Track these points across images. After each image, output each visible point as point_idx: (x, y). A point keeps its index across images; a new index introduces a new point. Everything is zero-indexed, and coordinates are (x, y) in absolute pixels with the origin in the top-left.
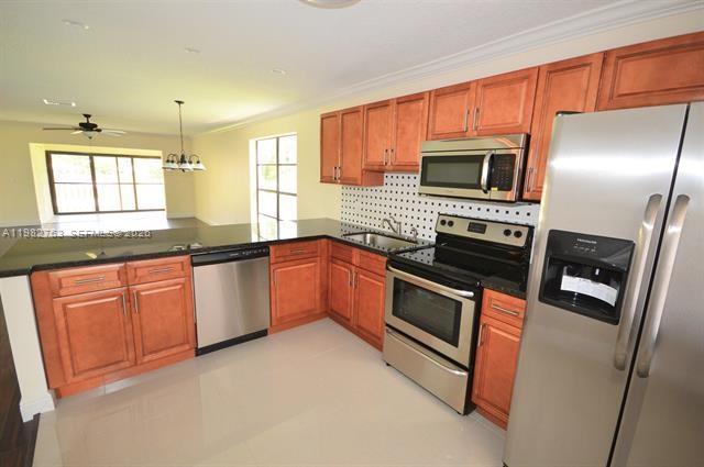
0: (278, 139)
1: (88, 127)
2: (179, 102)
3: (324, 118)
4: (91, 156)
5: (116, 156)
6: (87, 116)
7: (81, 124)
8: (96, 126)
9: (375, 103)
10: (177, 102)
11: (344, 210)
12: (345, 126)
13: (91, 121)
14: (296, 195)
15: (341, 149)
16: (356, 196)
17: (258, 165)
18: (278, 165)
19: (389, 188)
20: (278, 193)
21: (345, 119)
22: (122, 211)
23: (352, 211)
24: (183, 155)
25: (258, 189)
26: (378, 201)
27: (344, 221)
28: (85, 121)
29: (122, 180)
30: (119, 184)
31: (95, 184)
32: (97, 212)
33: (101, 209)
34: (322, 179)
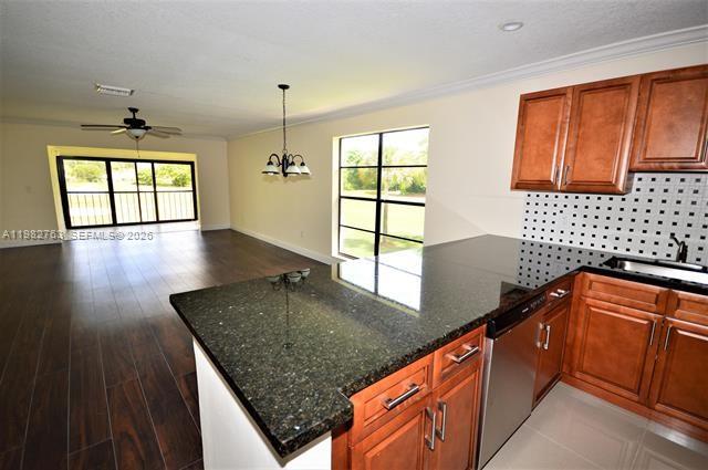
1: (134, 124)
2: (284, 87)
3: (527, 100)
4: (108, 161)
5: (136, 161)
6: (134, 111)
7: (126, 121)
8: (143, 122)
9: (674, 71)
10: (281, 86)
11: (530, 224)
12: (585, 108)
13: (138, 116)
14: (423, 205)
15: (573, 141)
16: (561, 207)
17: (340, 168)
18: (380, 167)
19: (644, 195)
20: (379, 201)
21: (587, 97)
22: (141, 223)
23: (548, 226)
24: (285, 157)
25: (340, 197)
26: (615, 214)
27: (529, 238)
28: (131, 117)
29: (142, 188)
30: (138, 192)
31: (111, 193)
32: (115, 224)
33: (119, 221)
34: (519, 185)
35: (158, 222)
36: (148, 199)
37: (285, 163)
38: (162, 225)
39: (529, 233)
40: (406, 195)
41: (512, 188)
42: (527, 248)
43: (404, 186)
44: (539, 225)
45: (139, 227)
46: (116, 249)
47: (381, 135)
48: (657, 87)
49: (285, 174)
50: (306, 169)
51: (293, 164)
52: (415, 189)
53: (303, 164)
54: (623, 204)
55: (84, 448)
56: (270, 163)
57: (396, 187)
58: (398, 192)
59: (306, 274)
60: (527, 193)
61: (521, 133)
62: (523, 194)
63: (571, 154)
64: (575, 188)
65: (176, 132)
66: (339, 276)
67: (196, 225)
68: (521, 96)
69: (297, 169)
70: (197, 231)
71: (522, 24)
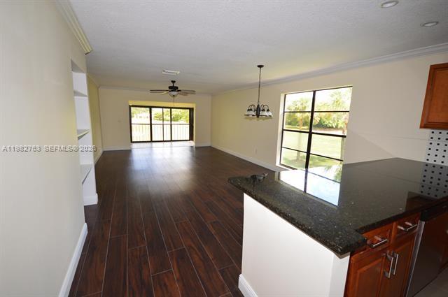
1: (174, 88)
2: (260, 66)
3: (436, 69)
4: (150, 108)
5: (163, 107)
6: (173, 82)
7: (170, 87)
8: (177, 88)
10: (258, 66)
11: (434, 153)
13: (175, 85)
17: (284, 112)
18: (313, 112)
20: (310, 134)
22: (164, 141)
24: (258, 106)
25: (283, 130)
27: (431, 162)
28: (172, 85)
29: (165, 122)
30: (163, 125)
31: (151, 124)
32: (152, 141)
33: (153, 140)
34: (426, 125)
35: (171, 141)
36: (167, 128)
37: (258, 110)
38: (173, 143)
39: (432, 157)
41: (421, 127)
42: (430, 169)
44: (441, 153)
45: (162, 143)
46: (151, 154)
47: (314, 92)
49: (258, 115)
50: (270, 113)
51: (263, 110)
53: (268, 110)
55: (174, 250)
56: (251, 110)
60: (430, 131)
61: (430, 90)
62: (428, 131)
65: (193, 92)
66: (279, 179)
67: (192, 143)
68: (431, 66)
69: (266, 113)
70: (192, 147)
71: (437, 23)
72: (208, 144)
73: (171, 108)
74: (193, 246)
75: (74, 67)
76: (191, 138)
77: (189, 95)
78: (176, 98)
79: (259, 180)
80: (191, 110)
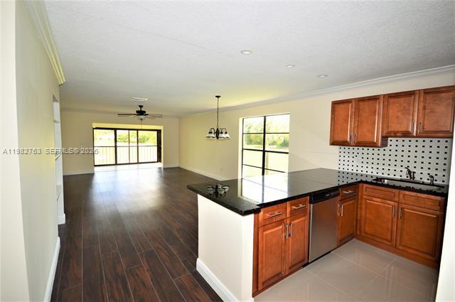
0: (265, 117)
1: (141, 113)
2: (218, 97)
3: (335, 104)
4: (115, 130)
5: (129, 130)
6: (141, 107)
7: (137, 112)
8: (145, 112)
9: (398, 93)
10: (216, 97)
11: (342, 162)
12: (361, 108)
13: (143, 109)
14: (287, 153)
15: (356, 123)
16: (356, 154)
17: (243, 134)
18: (264, 133)
19: (393, 148)
20: (264, 151)
21: (361, 103)
22: (130, 164)
23: (351, 163)
24: (217, 129)
25: (243, 149)
26: (381, 157)
27: (341, 169)
28: (139, 109)
29: (131, 144)
30: (129, 147)
31: (116, 147)
32: (116, 164)
33: (118, 163)
34: (333, 143)
35: (138, 163)
36: (134, 150)
37: (217, 133)
39: (342, 167)
40: (280, 148)
41: (330, 145)
42: (341, 175)
43: (279, 143)
44: (346, 163)
46: (115, 177)
48: (391, 100)
49: (218, 138)
50: (227, 135)
51: (222, 133)
52: (285, 144)
53: (226, 133)
54: (384, 152)
56: (210, 133)
57: (274, 143)
58: (275, 146)
59: (227, 190)
60: (338, 147)
61: (333, 119)
62: (336, 148)
63: (356, 129)
64: (360, 144)
65: (161, 116)
67: (161, 165)
68: (332, 102)
69: (224, 135)
70: (160, 168)
71: (326, 76)
72: (176, 165)
73: (137, 130)
74: (160, 247)
75: (55, 100)
76: (159, 160)
77: (157, 119)
78: (143, 121)
79: (221, 195)
80: (159, 132)
